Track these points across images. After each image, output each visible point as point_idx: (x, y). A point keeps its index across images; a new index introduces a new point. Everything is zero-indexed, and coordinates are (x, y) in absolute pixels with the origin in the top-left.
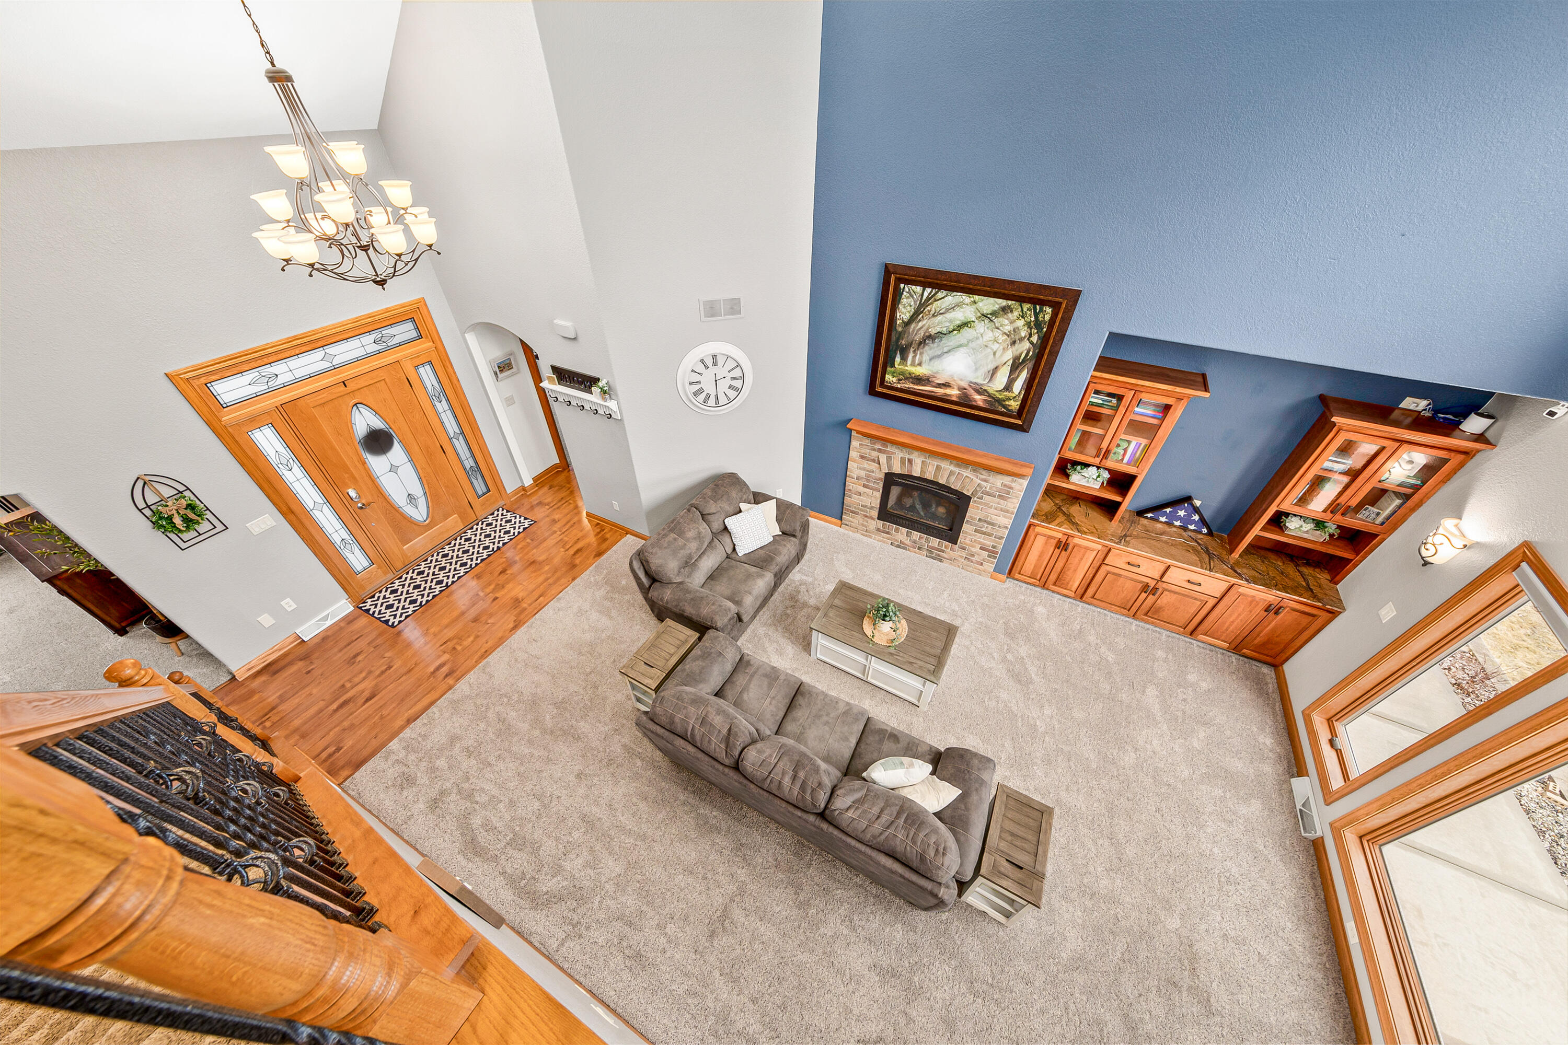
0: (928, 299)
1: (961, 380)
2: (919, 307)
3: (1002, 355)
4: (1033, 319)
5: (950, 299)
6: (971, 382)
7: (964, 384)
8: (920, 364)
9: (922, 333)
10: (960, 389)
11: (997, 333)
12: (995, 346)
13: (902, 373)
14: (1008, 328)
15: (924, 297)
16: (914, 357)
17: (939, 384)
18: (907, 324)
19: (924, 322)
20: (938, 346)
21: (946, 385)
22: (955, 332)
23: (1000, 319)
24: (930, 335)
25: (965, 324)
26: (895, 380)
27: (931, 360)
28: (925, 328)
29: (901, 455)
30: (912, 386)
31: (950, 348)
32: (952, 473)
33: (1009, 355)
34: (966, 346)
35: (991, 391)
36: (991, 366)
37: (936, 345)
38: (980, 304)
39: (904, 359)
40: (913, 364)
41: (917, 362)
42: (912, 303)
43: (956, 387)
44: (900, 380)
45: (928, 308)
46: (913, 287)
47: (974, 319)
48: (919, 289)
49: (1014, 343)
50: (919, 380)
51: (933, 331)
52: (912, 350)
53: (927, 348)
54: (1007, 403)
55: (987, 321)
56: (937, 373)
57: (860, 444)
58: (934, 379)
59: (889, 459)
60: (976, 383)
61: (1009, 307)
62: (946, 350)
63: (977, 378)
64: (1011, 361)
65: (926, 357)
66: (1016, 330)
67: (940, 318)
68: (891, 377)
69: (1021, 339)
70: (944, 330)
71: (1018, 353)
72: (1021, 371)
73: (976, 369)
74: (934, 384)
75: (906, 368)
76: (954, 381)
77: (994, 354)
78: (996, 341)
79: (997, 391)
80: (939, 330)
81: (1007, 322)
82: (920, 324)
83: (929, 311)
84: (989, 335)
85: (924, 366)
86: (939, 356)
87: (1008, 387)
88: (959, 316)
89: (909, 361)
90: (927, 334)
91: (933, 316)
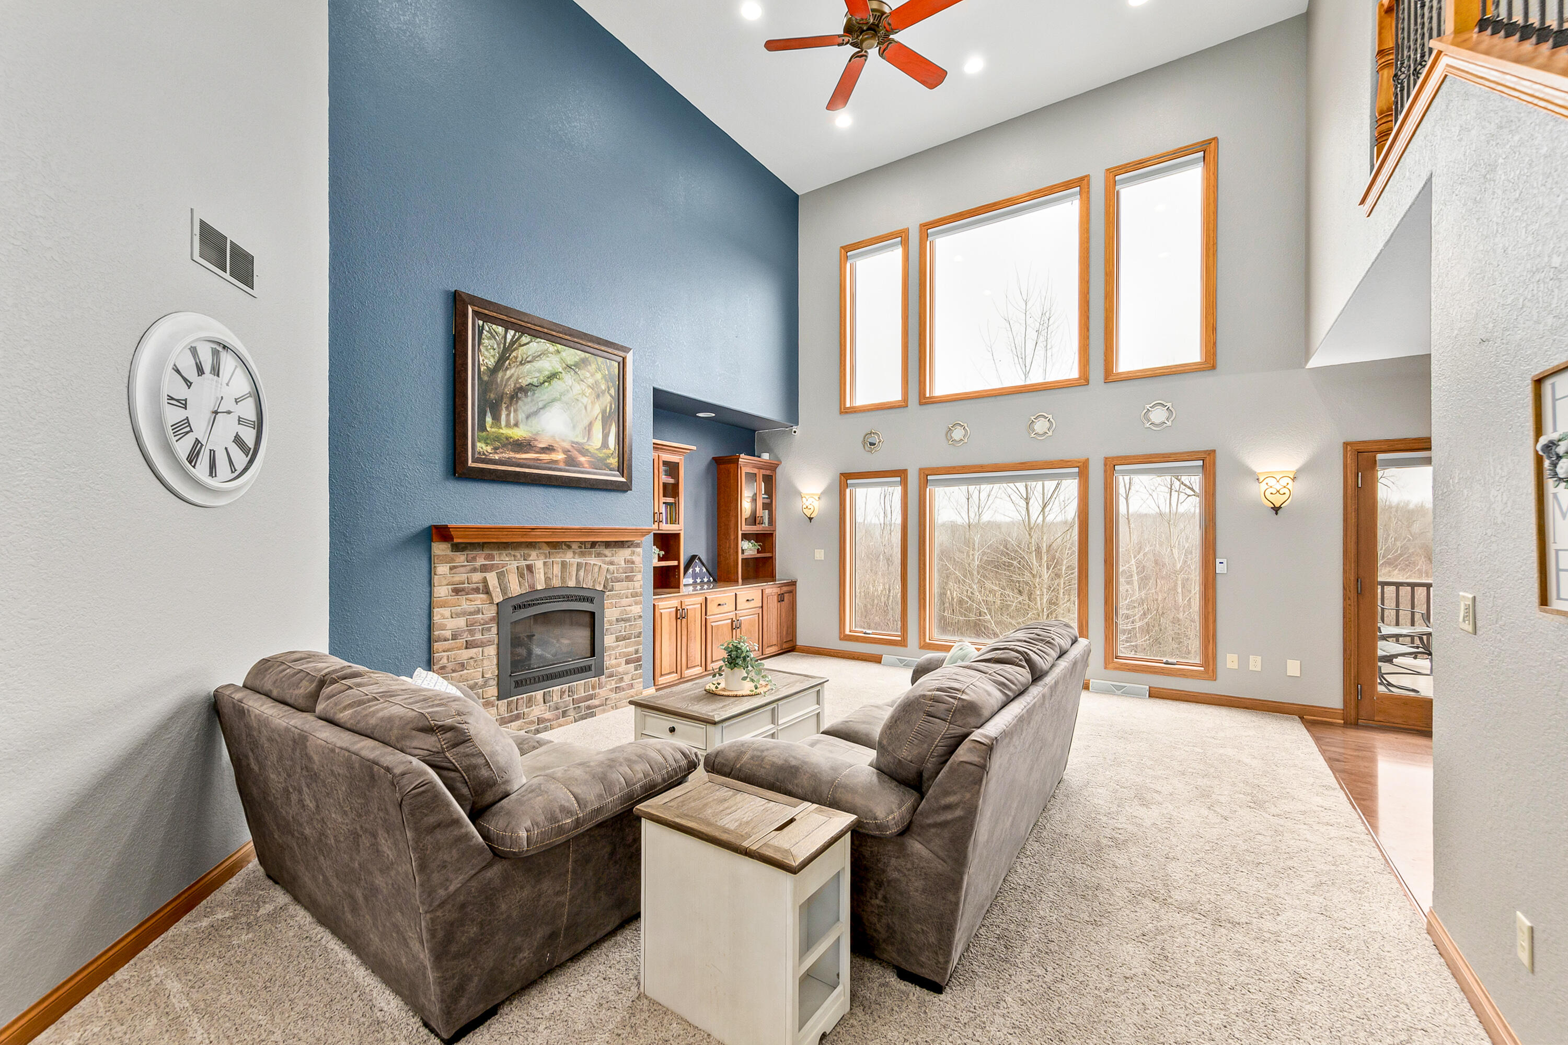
0: (513, 342)
1: (563, 441)
2: (506, 350)
3: (592, 409)
4: (607, 373)
5: (537, 346)
6: (573, 442)
7: (567, 445)
8: (516, 425)
9: (511, 385)
10: (566, 452)
11: (584, 386)
12: (585, 400)
13: (497, 438)
14: (591, 381)
15: (508, 341)
16: (508, 415)
17: (543, 448)
18: (494, 371)
19: (513, 371)
20: (532, 400)
21: (549, 449)
22: (546, 384)
23: (583, 371)
24: (522, 386)
25: (553, 376)
26: (489, 449)
27: (528, 417)
28: (514, 378)
29: (515, 564)
30: (512, 455)
31: (544, 403)
33: (597, 410)
34: (560, 400)
35: (592, 450)
36: (586, 422)
37: (529, 399)
38: (564, 354)
39: (496, 418)
40: (508, 425)
41: (512, 422)
42: (495, 346)
43: (560, 450)
44: (496, 449)
45: (514, 354)
46: (494, 326)
47: (560, 370)
48: (500, 330)
49: (598, 396)
50: (521, 445)
51: (524, 382)
52: (504, 406)
53: (520, 403)
54: (608, 461)
55: (572, 373)
56: (537, 434)
57: (451, 569)
58: (536, 443)
59: (501, 576)
60: (577, 443)
61: (587, 359)
62: (541, 405)
63: (577, 436)
64: (600, 416)
65: (521, 416)
66: (597, 382)
67: (528, 366)
68: (483, 446)
69: (603, 392)
70: (535, 381)
71: (603, 407)
72: (611, 425)
73: (574, 427)
74: (537, 450)
75: (501, 431)
76: (557, 442)
77: (586, 408)
78: (583, 394)
79: (597, 449)
80: (529, 381)
81: (588, 375)
82: (509, 373)
83: (516, 358)
84: (577, 388)
85: (521, 426)
86: (536, 413)
87: (605, 444)
88: (549, 364)
89: (503, 423)
90: (518, 386)
91: (521, 364)
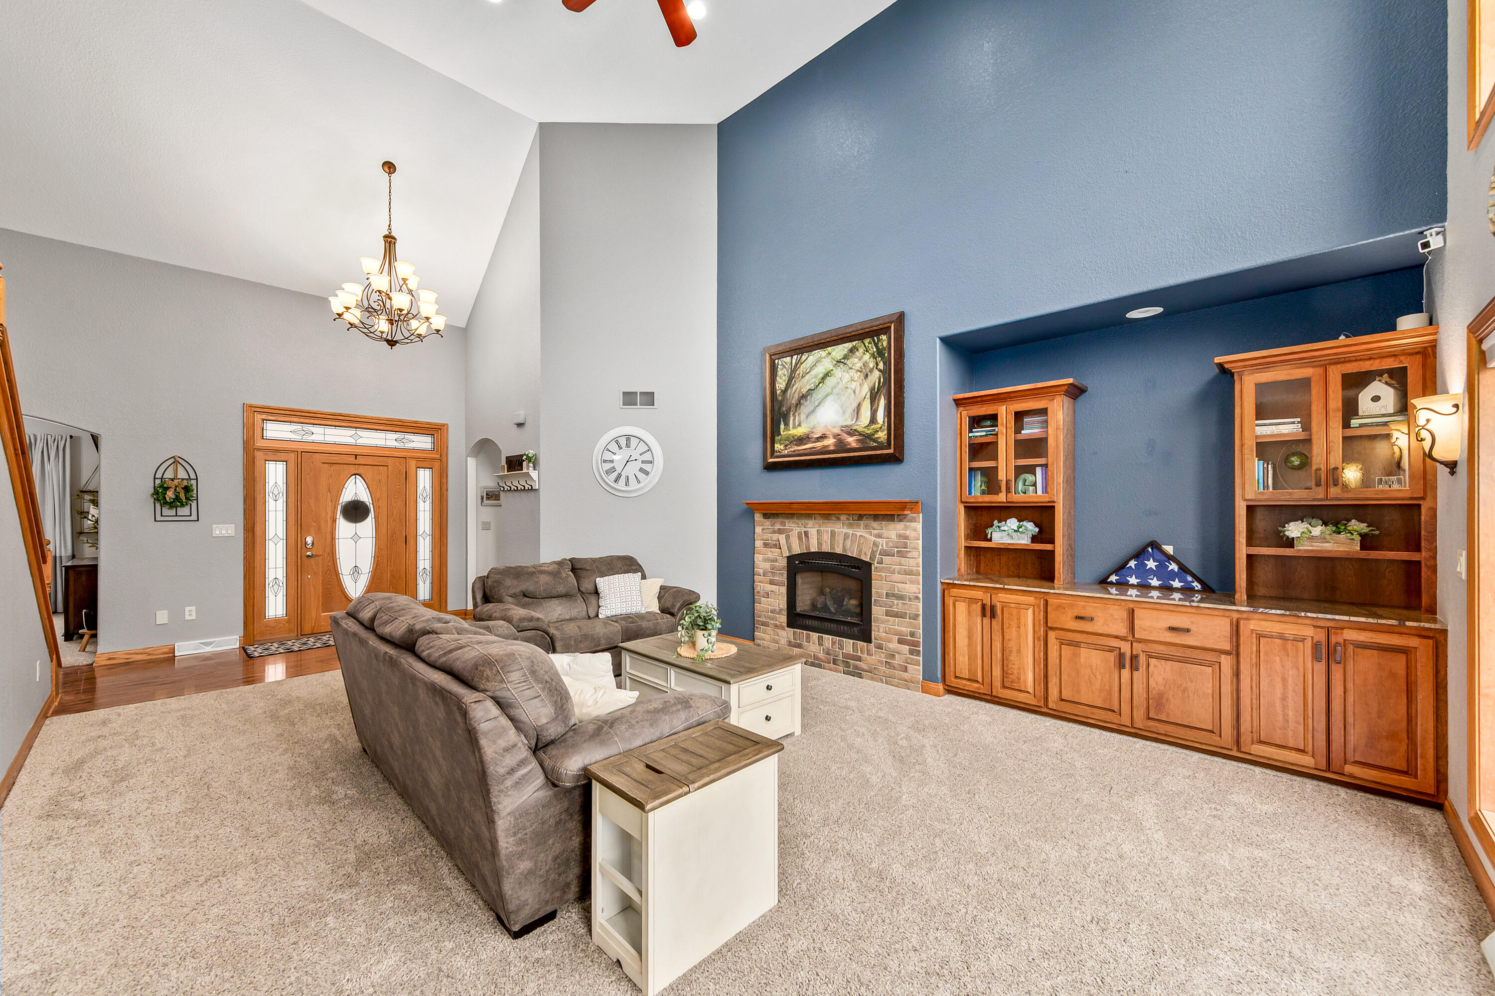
0: (796, 364)
1: (834, 427)
2: (791, 374)
3: (860, 390)
4: (875, 350)
5: (810, 358)
6: (843, 427)
7: (837, 431)
8: (799, 425)
9: (796, 396)
10: (836, 436)
11: (852, 372)
12: (854, 385)
13: (787, 439)
14: (859, 365)
15: (793, 364)
16: (794, 419)
17: (818, 438)
18: (784, 392)
19: (797, 385)
20: (811, 402)
21: (823, 437)
22: (821, 385)
23: (851, 360)
24: (803, 395)
25: (827, 375)
26: (782, 447)
27: (807, 417)
28: (798, 390)
29: (798, 530)
30: (796, 448)
31: (820, 400)
32: (846, 536)
33: (866, 390)
34: (831, 393)
35: (860, 429)
36: (855, 405)
37: (808, 402)
38: (833, 354)
39: (787, 424)
40: (794, 427)
41: (797, 423)
42: (786, 373)
43: (831, 436)
44: (786, 446)
45: (798, 372)
46: (784, 359)
47: (831, 368)
48: (788, 359)
49: (866, 376)
50: (801, 440)
51: (804, 391)
52: (792, 413)
53: (802, 407)
54: (876, 436)
55: (842, 365)
56: (814, 428)
57: (763, 530)
58: (812, 435)
59: (788, 538)
60: (846, 426)
61: (854, 347)
62: (817, 404)
63: (846, 420)
64: (869, 393)
65: (803, 416)
66: (865, 364)
67: (807, 377)
68: (779, 446)
69: (871, 371)
70: (812, 386)
71: (872, 384)
72: (879, 400)
73: (844, 412)
74: (813, 440)
75: (790, 432)
76: (829, 430)
77: (854, 392)
78: (852, 380)
79: (865, 427)
80: (808, 387)
81: (856, 360)
82: (794, 388)
83: (799, 374)
84: (847, 377)
85: (802, 425)
86: (813, 412)
87: (873, 420)
88: (820, 370)
89: (791, 426)
90: (801, 395)
91: (803, 377)
